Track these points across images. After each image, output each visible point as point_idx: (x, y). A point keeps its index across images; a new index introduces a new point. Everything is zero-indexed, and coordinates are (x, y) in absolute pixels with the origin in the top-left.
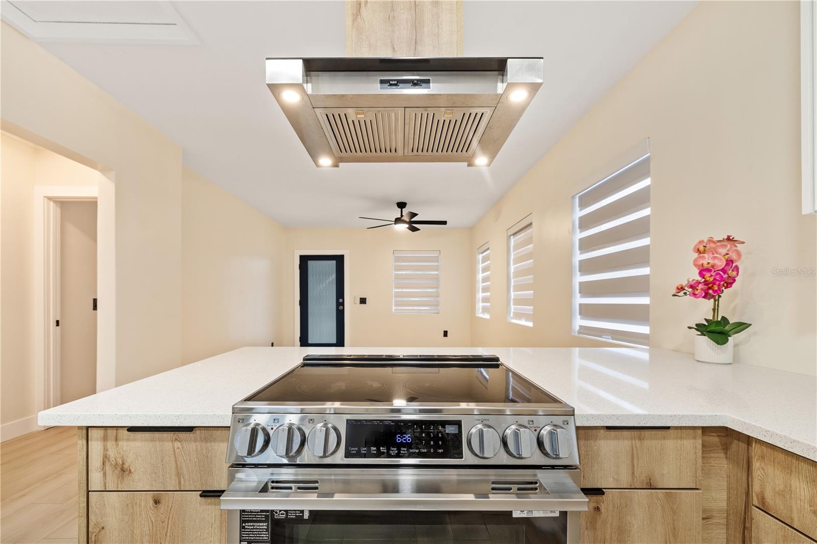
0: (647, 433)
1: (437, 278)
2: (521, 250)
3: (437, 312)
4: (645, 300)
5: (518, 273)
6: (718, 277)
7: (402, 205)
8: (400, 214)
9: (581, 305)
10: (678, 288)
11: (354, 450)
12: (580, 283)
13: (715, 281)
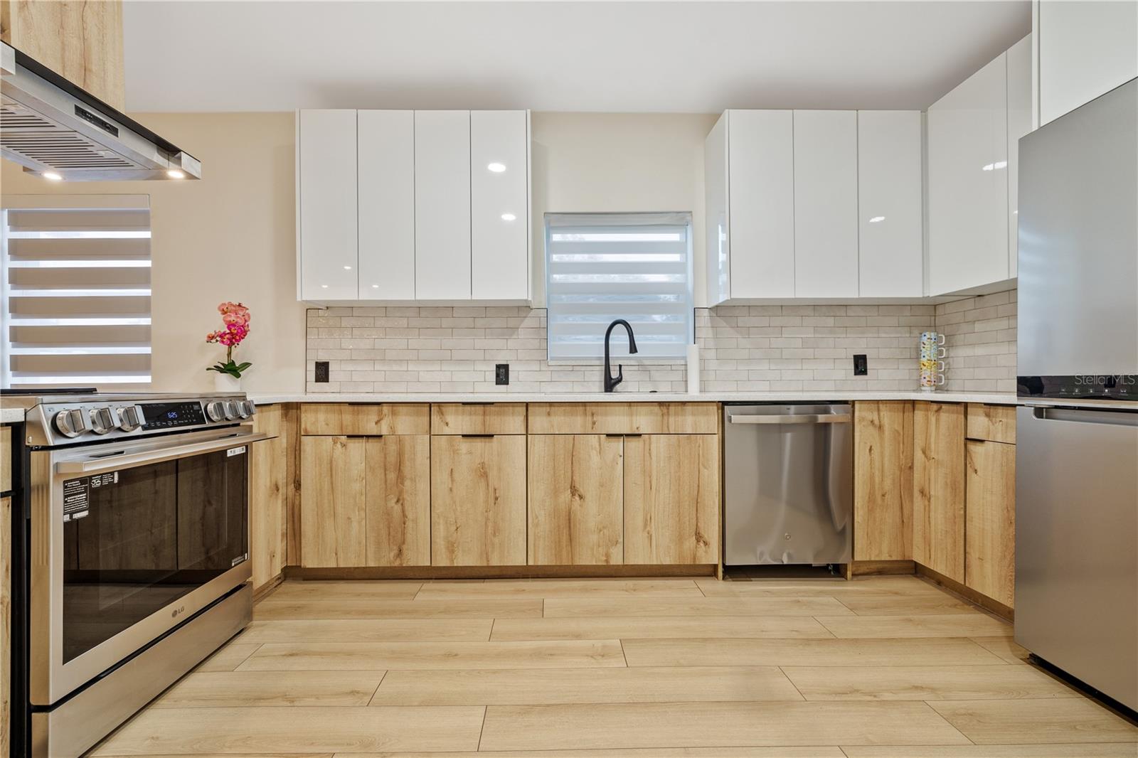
0: (264, 408)
6: (239, 331)
10: (209, 337)
11: (148, 425)
12: (11, 328)
13: (235, 334)
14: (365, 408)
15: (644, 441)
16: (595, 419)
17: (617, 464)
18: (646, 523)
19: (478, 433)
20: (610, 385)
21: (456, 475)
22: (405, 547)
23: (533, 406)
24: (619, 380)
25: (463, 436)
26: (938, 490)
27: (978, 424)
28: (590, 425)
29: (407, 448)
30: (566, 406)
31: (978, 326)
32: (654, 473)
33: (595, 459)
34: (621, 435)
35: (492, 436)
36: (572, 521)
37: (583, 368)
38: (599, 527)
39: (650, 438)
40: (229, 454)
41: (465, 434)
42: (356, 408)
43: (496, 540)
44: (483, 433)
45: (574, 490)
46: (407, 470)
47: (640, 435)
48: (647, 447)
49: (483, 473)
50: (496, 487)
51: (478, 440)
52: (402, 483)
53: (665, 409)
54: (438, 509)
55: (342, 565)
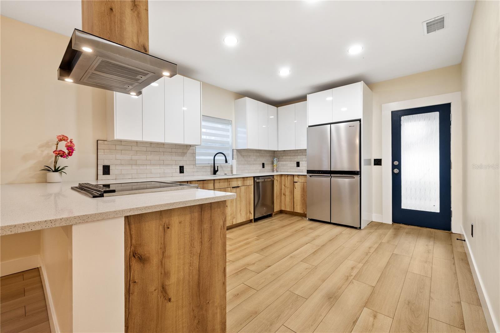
16: (230, 183)
18: (240, 211)
20: (215, 172)
23: (216, 180)
24: (217, 171)
26: (288, 193)
27: (296, 179)
28: (229, 185)
31: (284, 157)
32: (242, 197)
34: (235, 187)
37: (206, 167)
38: (231, 214)
39: (241, 187)
47: (239, 187)
48: (241, 190)
53: (244, 179)
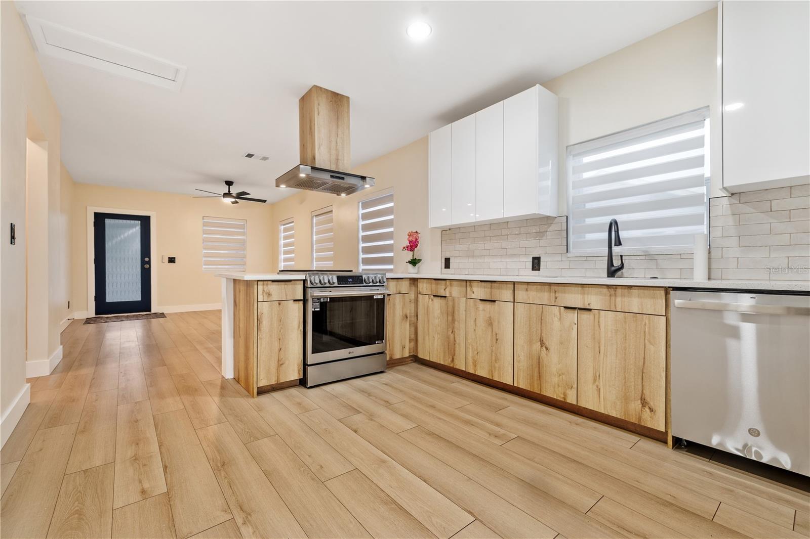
1: (243, 242)
2: (321, 226)
3: (244, 270)
4: (391, 254)
5: (318, 241)
7: (229, 183)
8: (228, 190)
9: (362, 258)
10: (402, 248)
11: (339, 283)
12: (362, 247)
13: (413, 245)
14: (440, 282)
15: (594, 315)
16: (557, 295)
17: (573, 329)
18: (596, 378)
19: (488, 299)
20: (612, 273)
21: (477, 322)
22: (455, 357)
23: (518, 284)
24: (621, 267)
25: (480, 300)
28: (554, 299)
29: (456, 304)
30: (537, 285)
32: (603, 342)
33: (556, 324)
34: (575, 308)
35: (495, 301)
36: (541, 364)
37: (595, 258)
38: (559, 373)
39: (599, 313)
40: (375, 297)
41: (481, 299)
42: (437, 281)
43: (497, 365)
44: (490, 299)
45: (542, 343)
46: (456, 317)
47: (590, 310)
48: (597, 320)
49: (490, 323)
50: (497, 333)
51: (488, 303)
52: (454, 323)
53: (612, 291)
54: (469, 341)
55: (431, 360)
